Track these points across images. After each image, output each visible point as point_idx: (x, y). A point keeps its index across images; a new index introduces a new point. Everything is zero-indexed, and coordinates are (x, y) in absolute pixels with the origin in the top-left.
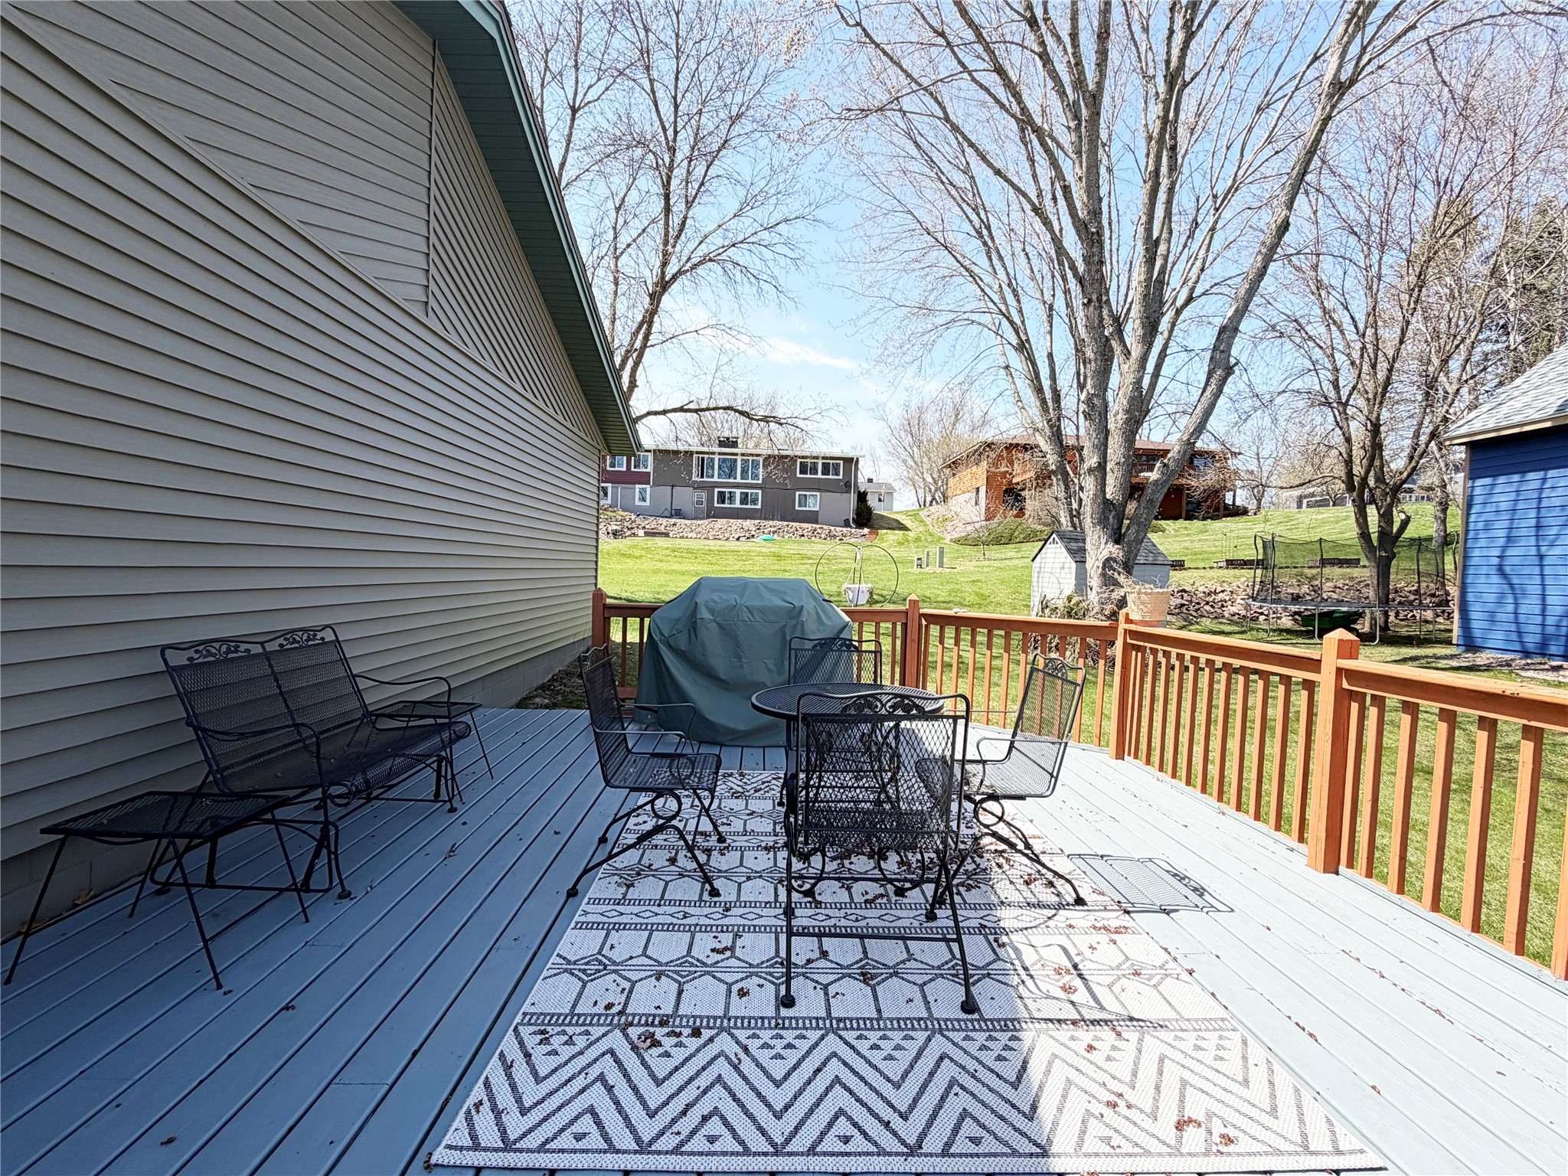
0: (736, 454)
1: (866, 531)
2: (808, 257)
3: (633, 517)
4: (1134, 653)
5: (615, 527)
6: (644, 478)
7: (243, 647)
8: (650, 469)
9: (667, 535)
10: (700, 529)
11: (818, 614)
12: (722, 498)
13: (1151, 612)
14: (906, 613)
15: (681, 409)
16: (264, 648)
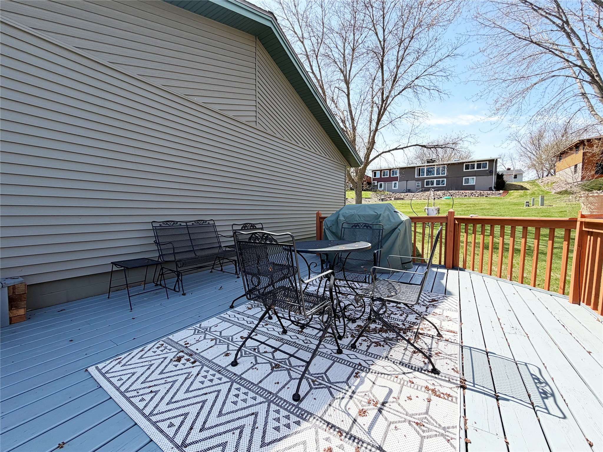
0: (434, 165)
1: (501, 191)
2: (453, 73)
3: (391, 193)
4: (589, 237)
5: (383, 197)
6: (396, 179)
7: (179, 223)
8: (398, 175)
9: (403, 199)
10: (418, 196)
11: (389, 218)
12: (428, 184)
13: (598, 209)
14: (446, 218)
15: (396, 149)
16: (186, 224)
